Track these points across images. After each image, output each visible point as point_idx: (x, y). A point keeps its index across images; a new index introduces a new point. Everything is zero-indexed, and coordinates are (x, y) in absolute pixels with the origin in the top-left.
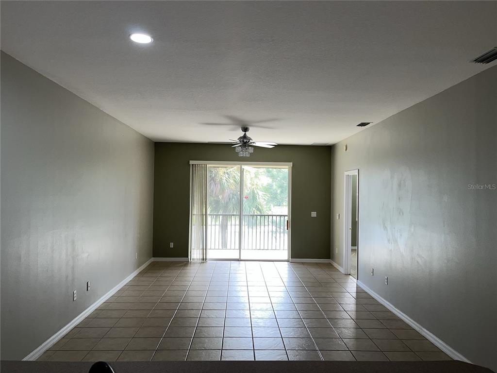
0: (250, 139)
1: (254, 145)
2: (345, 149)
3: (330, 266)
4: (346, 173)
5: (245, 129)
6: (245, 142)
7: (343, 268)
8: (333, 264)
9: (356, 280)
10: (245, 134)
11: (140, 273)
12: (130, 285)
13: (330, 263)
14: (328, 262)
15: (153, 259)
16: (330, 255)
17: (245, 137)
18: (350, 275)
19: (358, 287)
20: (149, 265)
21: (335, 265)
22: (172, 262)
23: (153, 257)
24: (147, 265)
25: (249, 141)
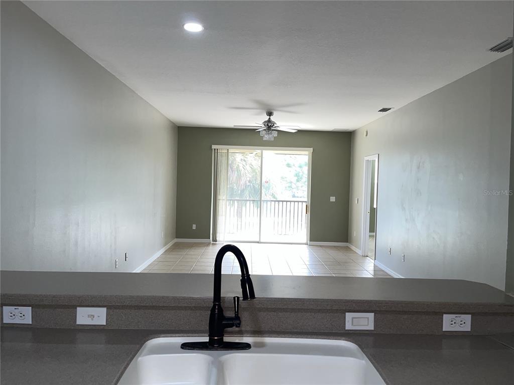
0: (274, 123)
1: (278, 129)
2: (365, 134)
3: (348, 249)
4: (366, 158)
5: (270, 114)
6: (269, 125)
7: (360, 250)
8: (351, 248)
9: (373, 261)
10: (270, 118)
11: (166, 251)
12: (158, 261)
13: (347, 247)
14: (346, 245)
15: (176, 240)
16: (348, 240)
17: (269, 121)
18: (367, 256)
19: (375, 266)
20: (173, 245)
21: (353, 248)
22: (195, 243)
23: (176, 238)
24: (171, 245)
25: (273, 125)
